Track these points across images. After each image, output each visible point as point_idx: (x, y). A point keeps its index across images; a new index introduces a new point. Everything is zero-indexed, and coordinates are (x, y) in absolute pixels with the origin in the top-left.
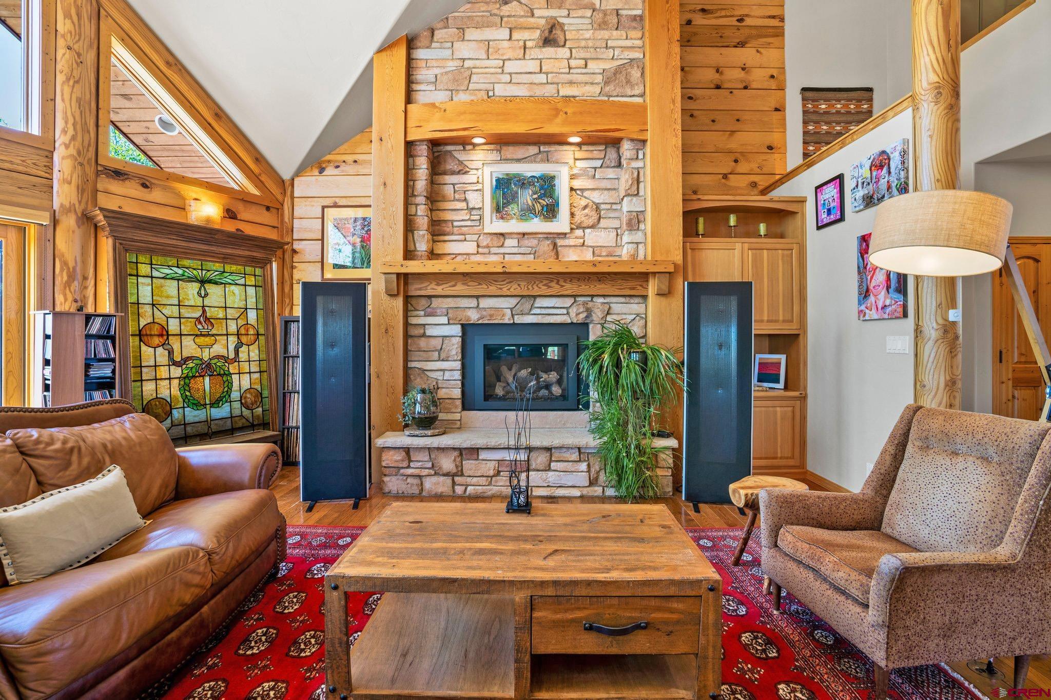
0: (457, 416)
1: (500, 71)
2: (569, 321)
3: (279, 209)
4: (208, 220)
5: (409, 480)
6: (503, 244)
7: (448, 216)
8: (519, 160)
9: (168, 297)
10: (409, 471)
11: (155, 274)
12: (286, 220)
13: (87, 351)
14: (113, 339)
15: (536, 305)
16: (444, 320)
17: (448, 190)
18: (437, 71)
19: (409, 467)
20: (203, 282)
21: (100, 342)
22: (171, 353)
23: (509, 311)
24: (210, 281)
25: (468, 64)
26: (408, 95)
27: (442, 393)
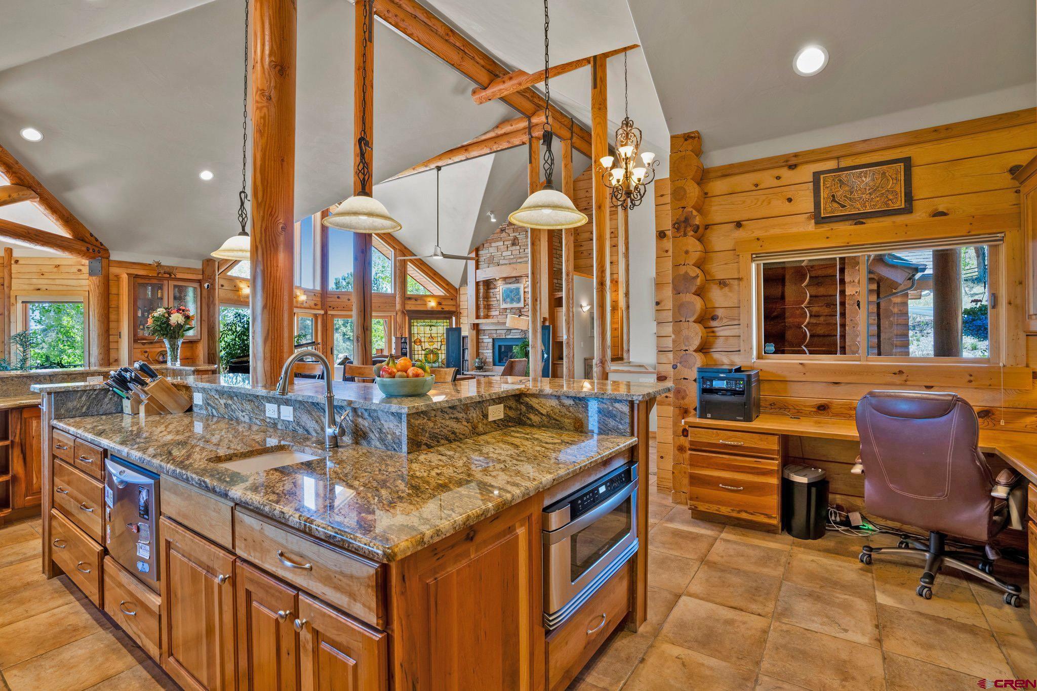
0: (491, 368)
1: (500, 256)
2: (521, 337)
3: (456, 300)
4: (432, 307)
6: (506, 311)
7: (492, 303)
8: (510, 283)
9: (422, 331)
11: (418, 325)
12: (458, 302)
15: (512, 332)
16: (487, 337)
17: (491, 294)
18: (484, 258)
20: (431, 326)
22: (422, 347)
23: (504, 334)
24: (433, 326)
25: (492, 254)
26: (477, 268)
27: (487, 360)
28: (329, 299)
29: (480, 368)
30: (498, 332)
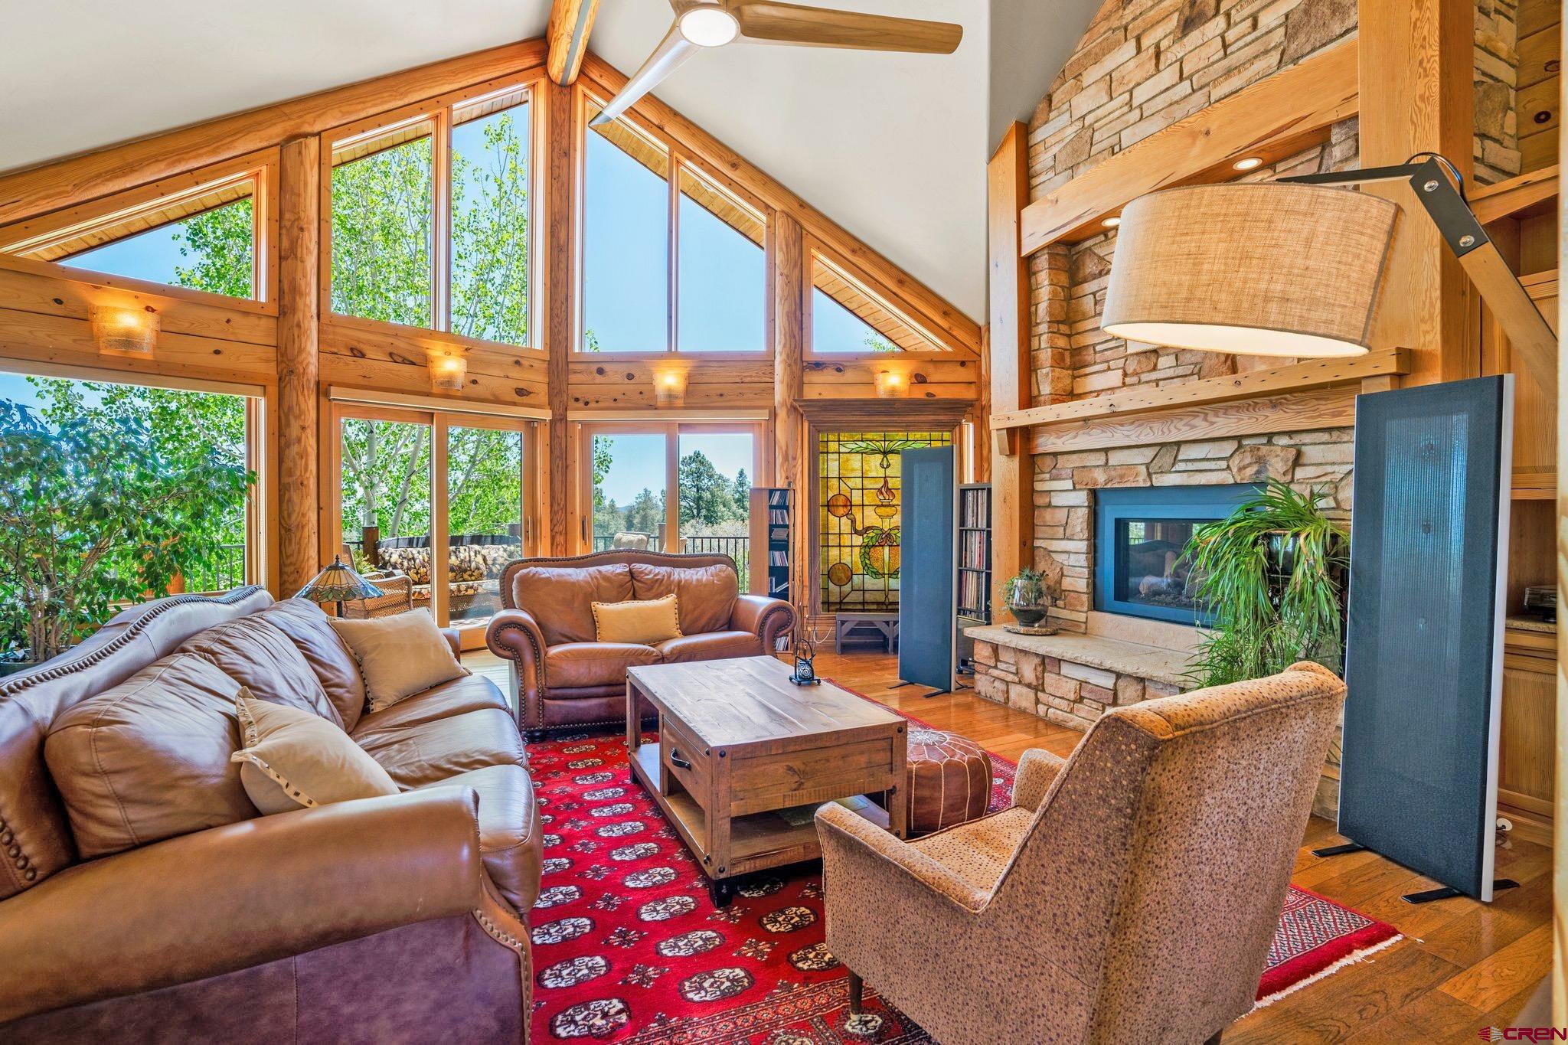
0: (1082, 617)
1: (1126, 109)
2: (1231, 481)
3: (977, 364)
4: (893, 390)
5: (997, 684)
6: (1155, 365)
7: (1090, 339)
9: (853, 470)
10: (995, 673)
11: (842, 449)
12: (983, 372)
13: (771, 520)
14: (787, 508)
15: (1180, 457)
16: (1068, 484)
17: (1088, 303)
18: (1055, 150)
19: (996, 667)
20: (885, 453)
21: (778, 511)
22: (853, 522)
23: (1143, 469)
24: (892, 452)
25: (1089, 120)
26: (1025, 196)
27: (1067, 583)
28: (573, 378)
29: (1030, 617)
30: (1115, 458)
